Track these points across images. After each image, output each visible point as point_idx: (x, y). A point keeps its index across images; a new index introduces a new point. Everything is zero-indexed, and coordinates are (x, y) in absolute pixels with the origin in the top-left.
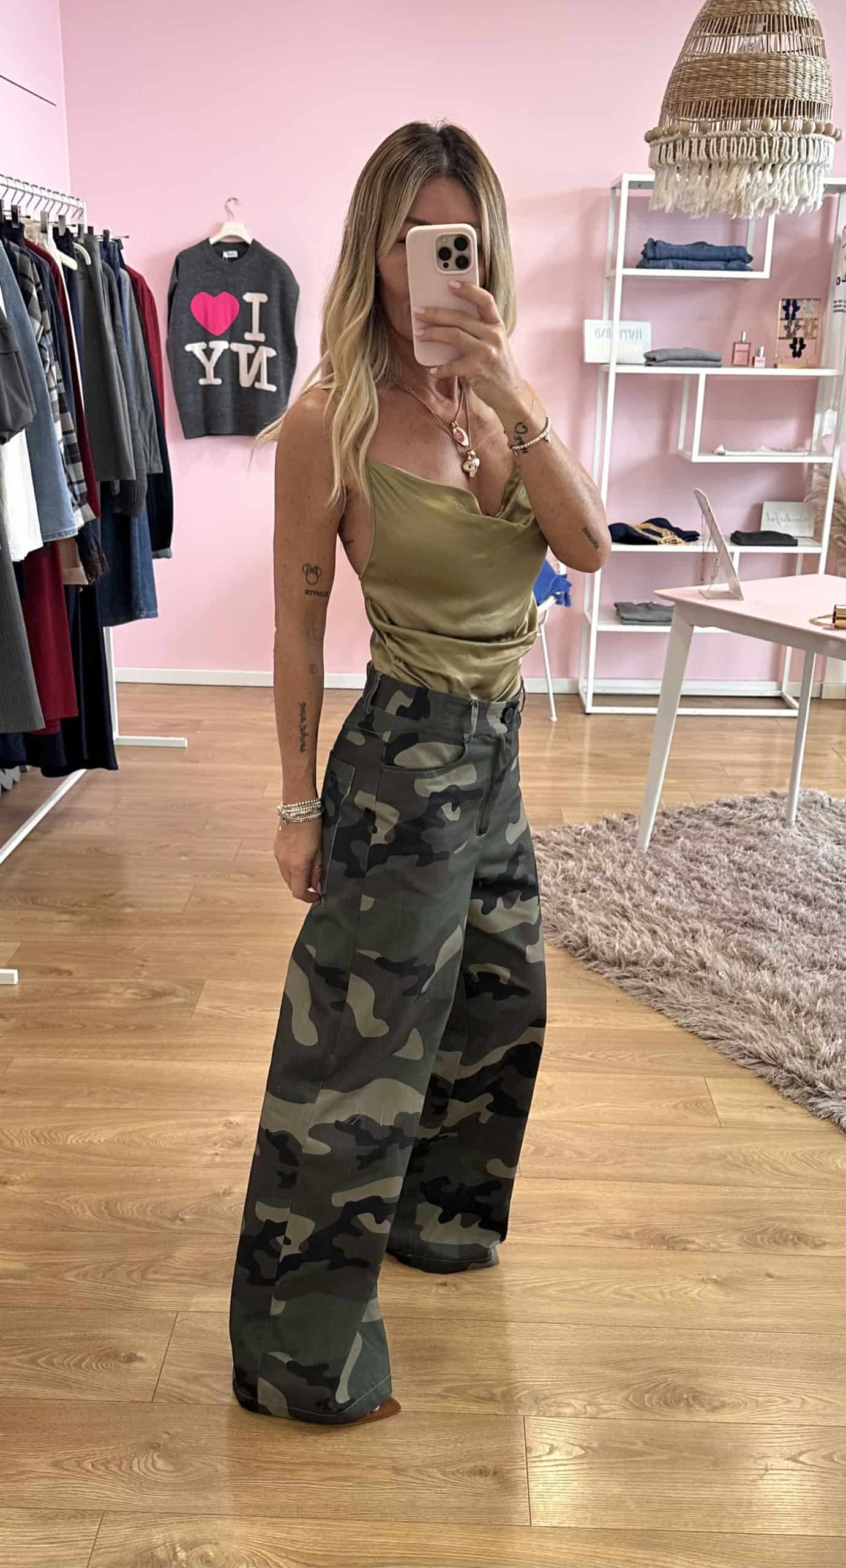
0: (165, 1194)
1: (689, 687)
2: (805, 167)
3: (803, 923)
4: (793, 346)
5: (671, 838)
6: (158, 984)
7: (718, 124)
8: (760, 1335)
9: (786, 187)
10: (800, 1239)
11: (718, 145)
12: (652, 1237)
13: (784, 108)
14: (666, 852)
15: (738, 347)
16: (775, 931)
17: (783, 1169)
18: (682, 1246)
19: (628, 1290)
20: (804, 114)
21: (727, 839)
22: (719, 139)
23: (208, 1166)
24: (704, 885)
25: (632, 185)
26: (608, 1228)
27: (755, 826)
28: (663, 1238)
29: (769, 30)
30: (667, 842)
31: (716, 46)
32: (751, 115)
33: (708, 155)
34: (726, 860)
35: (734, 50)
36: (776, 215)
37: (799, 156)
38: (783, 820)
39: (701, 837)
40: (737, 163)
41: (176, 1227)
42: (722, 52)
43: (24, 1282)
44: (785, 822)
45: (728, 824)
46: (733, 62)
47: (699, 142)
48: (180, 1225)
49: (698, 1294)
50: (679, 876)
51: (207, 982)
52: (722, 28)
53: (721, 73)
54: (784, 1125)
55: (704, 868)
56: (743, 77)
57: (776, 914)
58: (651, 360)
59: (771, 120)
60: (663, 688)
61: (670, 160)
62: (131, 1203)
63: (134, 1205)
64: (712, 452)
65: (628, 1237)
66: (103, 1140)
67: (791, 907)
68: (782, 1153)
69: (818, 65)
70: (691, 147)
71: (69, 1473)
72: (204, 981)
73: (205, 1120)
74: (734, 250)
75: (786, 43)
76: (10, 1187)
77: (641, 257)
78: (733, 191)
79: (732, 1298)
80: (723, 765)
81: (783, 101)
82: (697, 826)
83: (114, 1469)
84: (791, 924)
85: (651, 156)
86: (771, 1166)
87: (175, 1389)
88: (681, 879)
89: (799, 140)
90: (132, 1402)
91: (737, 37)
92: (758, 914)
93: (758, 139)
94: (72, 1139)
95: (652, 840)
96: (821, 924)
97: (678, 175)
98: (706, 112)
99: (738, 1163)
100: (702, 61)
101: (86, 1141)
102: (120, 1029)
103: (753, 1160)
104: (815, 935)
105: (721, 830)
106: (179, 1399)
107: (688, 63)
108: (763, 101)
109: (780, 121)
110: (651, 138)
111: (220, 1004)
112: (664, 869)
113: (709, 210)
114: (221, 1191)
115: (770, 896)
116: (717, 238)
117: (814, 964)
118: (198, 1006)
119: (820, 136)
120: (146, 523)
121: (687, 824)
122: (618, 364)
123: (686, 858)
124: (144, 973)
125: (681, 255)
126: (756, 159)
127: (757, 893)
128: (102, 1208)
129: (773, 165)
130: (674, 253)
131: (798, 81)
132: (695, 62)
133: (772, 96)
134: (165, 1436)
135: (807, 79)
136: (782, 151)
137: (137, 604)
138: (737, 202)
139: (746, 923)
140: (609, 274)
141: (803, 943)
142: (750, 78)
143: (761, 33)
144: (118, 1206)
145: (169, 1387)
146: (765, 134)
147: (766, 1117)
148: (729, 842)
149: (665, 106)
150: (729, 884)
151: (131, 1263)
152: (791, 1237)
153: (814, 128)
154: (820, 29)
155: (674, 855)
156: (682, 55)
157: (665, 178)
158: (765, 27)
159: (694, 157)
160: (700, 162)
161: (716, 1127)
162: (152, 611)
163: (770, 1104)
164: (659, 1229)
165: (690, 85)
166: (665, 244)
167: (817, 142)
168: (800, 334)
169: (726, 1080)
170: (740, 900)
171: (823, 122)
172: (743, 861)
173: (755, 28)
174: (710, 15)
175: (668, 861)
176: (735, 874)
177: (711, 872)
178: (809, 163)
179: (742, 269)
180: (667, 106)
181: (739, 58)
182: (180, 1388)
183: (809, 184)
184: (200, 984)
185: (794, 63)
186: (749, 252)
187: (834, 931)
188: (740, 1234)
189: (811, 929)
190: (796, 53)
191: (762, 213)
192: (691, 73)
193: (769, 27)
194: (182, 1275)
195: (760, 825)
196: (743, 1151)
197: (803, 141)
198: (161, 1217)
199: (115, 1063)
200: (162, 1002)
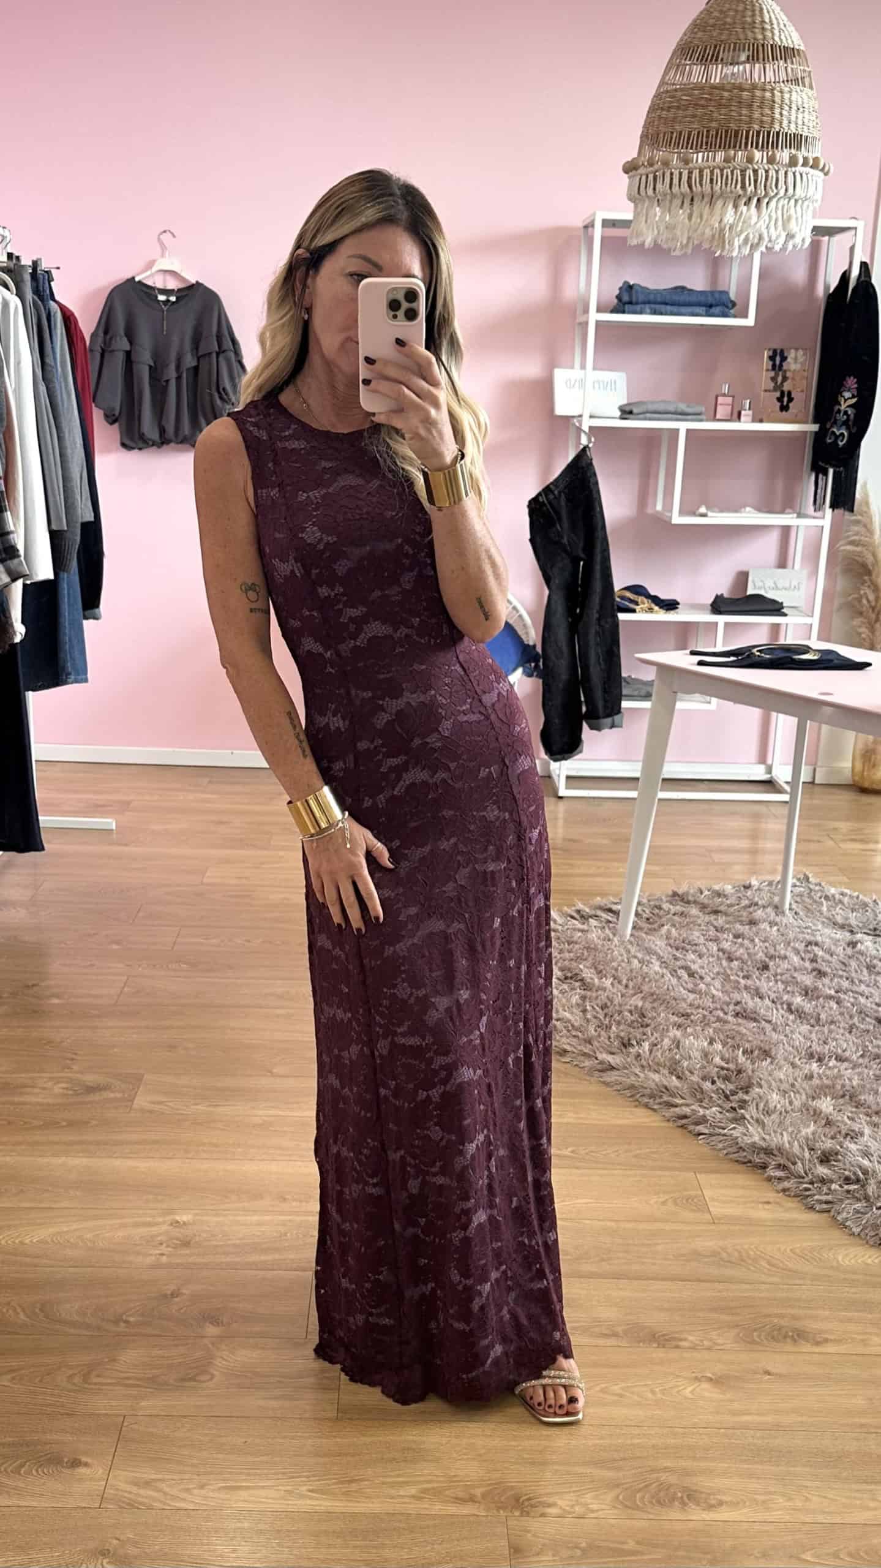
0: (106, 1296)
1: (671, 769)
2: (792, 202)
3: (800, 1014)
4: (780, 399)
5: (656, 926)
6: (90, 1079)
7: (700, 155)
8: (759, 1434)
9: (773, 222)
10: (799, 1336)
11: (701, 176)
12: (641, 1335)
13: (771, 140)
14: (650, 940)
15: (720, 400)
16: (769, 1022)
17: (781, 1265)
18: (674, 1343)
19: (616, 1389)
20: (790, 147)
21: (715, 927)
22: (701, 172)
23: (154, 1267)
24: (691, 974)
25: (606, 223)
26: (593, 1327)
27: (745, 914)
28: (654, 1336)
29: (753, 59)
30: (650, 930)
31: (696, 74)
32: (735, 147)
33: (690, 187)
34: (715, 948)
35: (716, 79)
36: (762, 253)
37: (786, 190)
38: (776, 907)
39: (688, 924)
40: (721, 195)
41: (120, 1329)
42: (704, 81)
44: (778, 909)
45: (716, 912)
46: (717, 92)
47: (681, 174)
48: (124, 1327)
49: (692, 1392)
50: (664, 964)
51: (145, 1076)
52: (703, 56)
53: (703, 102)
54: (782, 1221)
55: (691, 956)
56: (726, 107)
57: (770, 1004)
58: (626, 412)
59: (756, 151)
60: (644, 769)
61: (650, 192)
62: (69, 1305)
63: (73, 1307)
64: (694, 514)
65: (615, 1335)
66: (34, 1240)
67: (785, 997)
68: (779, 1249)
69: (804, 96)
70: (671, 179)
72: (143, 1076)
73: (148, 1219)
74: (717, 295)
75: (769, 73)
77: (616, 301)
78: (717, 225)
79: (728, 1396)
80: (711, 851)
81: (769, 133)
82: (682, 913)
84: (787, 1015)
85: (630, 186)
86: (769, 1263)
87: (126, 1495)
88: (666, 968)
89: (786, 173)
90: (78, 1507)
91: (720, 66)
92: (751, 1004)
93: (743, 171)
94: (3, 1239)
95: (634, 928)
96: (819, 1015)
97: (658, 209)
98: (688, 143)
99: (733, 1259)
100: (681, 90)
101: (19, 1239)
102: (51, 1125)
103: (749, 1256)
104: (812, 1026)
105: (707, 918)
106: (129, 1504)
107: (667, 91)
108: (748, 132)
109: (765, 153)
110: (630, 168)
111: (162, 1099)
112: (648, 958)
113: (691, 245)
114: (169, 1292)
115: (764, 985)
116: (697, 280)
117: (811, 1056)
118: (135, 1102)
119: (808, 169)
120: (76, 578)
121: (672, 912)
122: (591, 417)
123: (671, 947)
124: (75, 1068)
125: (659, 300)
126: (741, 192)
127: (749, 982)
128: (37, 1310)
129: (759, 200)
130: (652, 297)
131: (784, 112)
132: (676, 90)
133: (756, 127)
134: (115, 1542)
135: (793, 111)
136: (768, 183)
137: (64, 668)
138: (720, 237)
139: (737, 1014)
140: (581, 319)
141: (800, 1034)
142: (733, 108)
143: (744, 62)
144: (55, 1309)
145: (117, 1492)
146: (750, 166)
147: (762, 1213)
148: (717, 930)
149: (644, 137)
150: (718, 973)
151: (72, 1367)
152: (790, 1334)
153: (801, 161)
154: (806, 60)
155: (658, 943)
156: (662, 82)
157: (644, 211)
158: (748, 56)
159: (675, 189)
160: (682, 194)
161: (709, 1223)
162: (81, 676)
163: (765, 1200)
164: (648, 1327)
165: (671, 115)
166: (643, 288)
167: (804, 175)
168: (786, 387)
169: (718, 1176)
170: (731, 990)
171: (811, 156)
172: (734, 949)
173: (739, 56)
174: (691, 42)
175: (650, 948)
176: (725, 963)
177: (699, 961)
178: (796, 197)
179: (725, 315)
180: (647, 136)
181: (721, 87)
182: (130, 1493)
183: (797, 219)
184: (139, 1079)
185: (779, 94)
186: (732, 296)
187: (832, 1022)
188: (736, 1331)
189: (808, 1020)
190: (782, 84)
191: (746, 251)
192: (672, 102)
193: (753, 56)
194: (129, 1378)
195: (751, 913)
196: (738, 1247)
197: (790, 175)
198: (103, 1320)
199: (46, 1160)
200: (96, 1097)
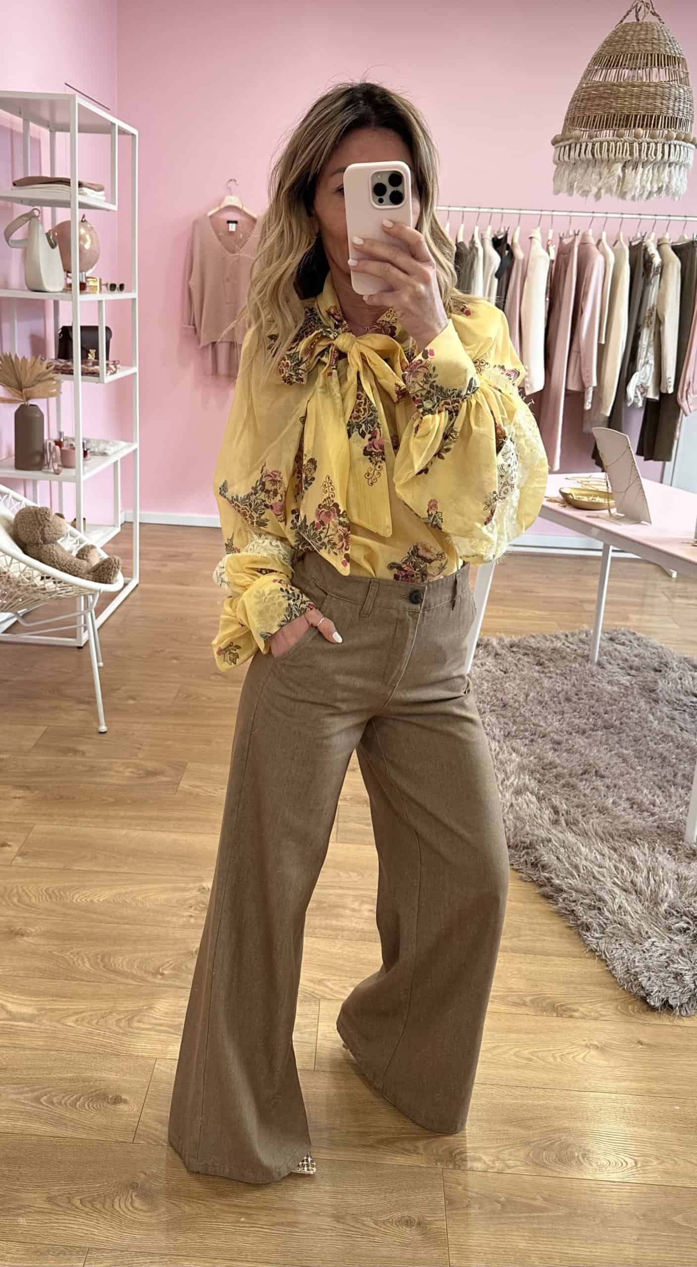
0: (150, 951)
2: (667, 164)
6: (151, 765)
8: (636, 1098)
11: (600, 148)
12: (544, 1005)
13: (652, 121)
18: (569, 1013)
19: (526, 1053)
20: (667, 127)
22: (601, 144)
23: (184, 927)
26: (508, 996)
28: (554, 1006)
32: (626, 126)
33: (593, 155)
37: (663, 156)
40: (614, 160)
41: (157, 981)
42: (607, 80)
43: (32, 1025)
46: (613, 87)
47: (587, 145)
48: (161, 979)
49: (583, 1058)
52: (608, 63)
56: (621, 98)
59: (640, 130)
61: (566, 158)
62: (121, 958)
63: (124, 959)
65: (524, 1004)
66: (101, 900)
69: (681, 90)
70: (580, 149)
71: (61, 1209)
72: (187, 763)
73: (183, 885)
76: (26, 938)
79: (611, 1063)
81: (652, 116)
83: (99, 1206)
87: (153, 1131)
89: (663, 145)
90: (117, 1142)
93: (631, 144)
94: (79, 898)
98: (593, 125)
100: (593, 87)
101: (88, 900)
102: (119, 802)
106: (155, 1141)
107: (585, 88)
109: (647, 131)
111: (199, 784)
118: (181, 784)
119: (680, 142)
124: (140, 756)
126: (629, 158)
128: (99, 961)
129: (642, 163)
131: (664, 102)
132: (589, 87)
134: (143, 1176)
135: (671, 101)
136: (649, 152)
144: (112, 960)
145: (148, 1129)
146: (636, 140)
151: (119, 1013)
153: (675, 137)
154: (687, 65)
159: (583, 156)
160: (586, 159)
164: (549, 998)
165: (583, 104)
171: (683, 132)
178: (670, 162)
180: (570, 119)
181: (616, 85)
182: (156, 1130)
184: (184, 766)
188: (615, 1004)
192: (586, 95)
193: (646, 63)
194: (161, 1025)
197: (666, 146)
198: (145, 972)
199: (114, 832)
200: (153, 780)
